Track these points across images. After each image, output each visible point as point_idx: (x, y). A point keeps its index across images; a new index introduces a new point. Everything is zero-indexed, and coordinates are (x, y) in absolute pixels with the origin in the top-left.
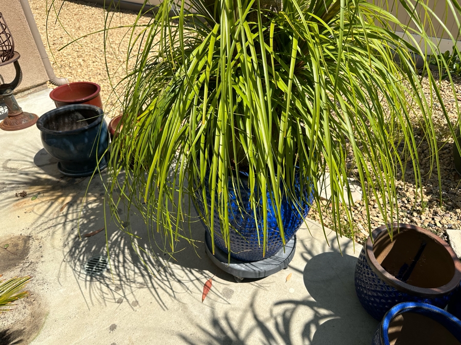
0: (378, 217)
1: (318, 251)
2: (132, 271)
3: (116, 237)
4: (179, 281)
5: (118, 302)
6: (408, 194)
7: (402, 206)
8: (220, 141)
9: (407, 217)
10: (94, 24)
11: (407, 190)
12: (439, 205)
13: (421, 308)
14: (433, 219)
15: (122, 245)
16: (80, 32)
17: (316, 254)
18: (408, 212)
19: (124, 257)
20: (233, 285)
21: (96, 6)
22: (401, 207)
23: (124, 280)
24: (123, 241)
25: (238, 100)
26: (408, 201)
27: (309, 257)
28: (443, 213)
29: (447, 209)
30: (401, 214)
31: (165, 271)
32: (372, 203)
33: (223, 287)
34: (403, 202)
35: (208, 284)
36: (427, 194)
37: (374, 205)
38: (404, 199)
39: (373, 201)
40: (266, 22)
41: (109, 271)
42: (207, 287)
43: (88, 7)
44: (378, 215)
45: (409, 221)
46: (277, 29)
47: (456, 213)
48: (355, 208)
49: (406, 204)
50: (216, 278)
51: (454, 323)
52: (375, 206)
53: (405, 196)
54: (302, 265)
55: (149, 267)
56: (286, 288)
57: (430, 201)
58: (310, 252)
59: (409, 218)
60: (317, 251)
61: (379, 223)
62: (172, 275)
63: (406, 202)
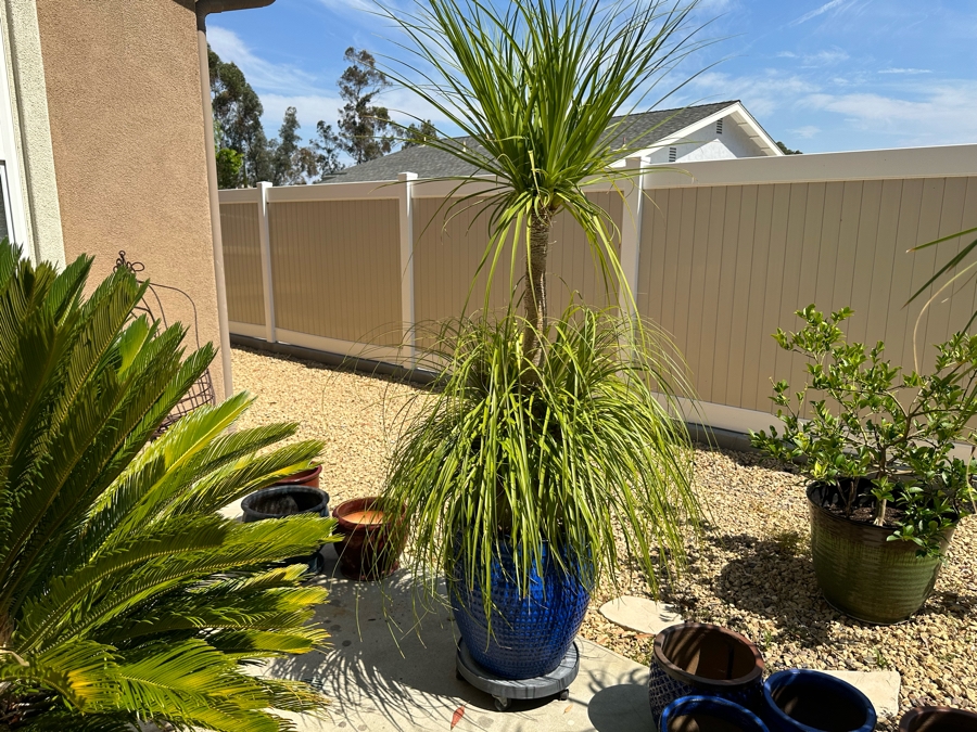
1: (611, 682)
2: (355, 692)
3: (334, 656)
4: (419, 707)
5: (340, 725)
6: (750, 626)
8: (485, 491)
10: (285, 386)
11: (750, 621)
12: (793, 639)
13: (711, 702)
14: (782, 657)
15: (342, 666)
16: (263, 396)
17: (607, 686)
19: (346, 678)
20: (491, 715)
21: (289, 360)
23: (345, 703)
24: (343, 662)
25: (504, 456)
27: (598, 689)
28: (797, 650)
29: (803, 645)
31: (402, 697)
33: (479, 715)
35: (460, 711)
36: (778, 627)
40: (528, 394)
41: (325, 693)
42: (459, 714)
43: (275, 360)
46: (536, 400)
47: (816, 651)
50: (469, 706)
51: (745, 714)
53: (746, 628)
54: (588, 697)
55: (381, 691)
56: (564, 720)
57: (781, 636)
58: (599, 684)
60: (609, 683)
62: (411, 700)
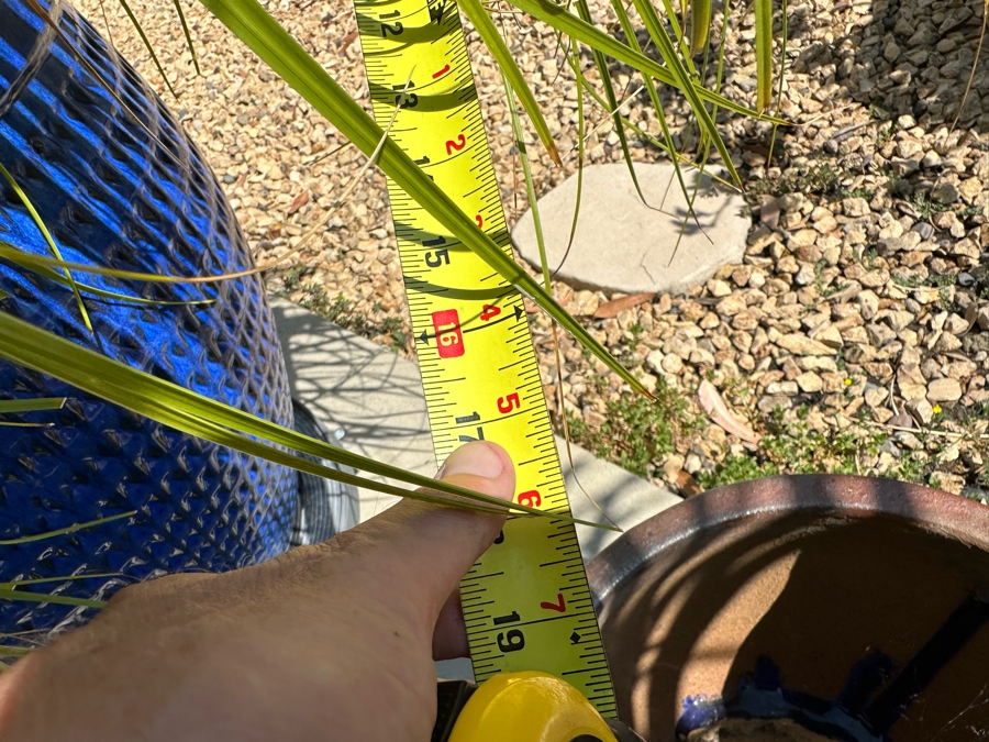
0: (805, 329)
7: (936, 254)
9: (956, 308)
11: (969, 169)
18: (965, 278)
22: (927, 262)
26: (969, 225)
30: (926, 295)
32: (788, 265)
34: (944, 233)
37: (794, 275)
38: (948, 219)
39: (796, 253)
44: (810, 321)
45: (960, 324)
48: (709, 301)
49: (955, 240)
52: (801, 281)
59: (962, 314)
61: (809, 362)
63: (958, 229)
